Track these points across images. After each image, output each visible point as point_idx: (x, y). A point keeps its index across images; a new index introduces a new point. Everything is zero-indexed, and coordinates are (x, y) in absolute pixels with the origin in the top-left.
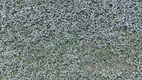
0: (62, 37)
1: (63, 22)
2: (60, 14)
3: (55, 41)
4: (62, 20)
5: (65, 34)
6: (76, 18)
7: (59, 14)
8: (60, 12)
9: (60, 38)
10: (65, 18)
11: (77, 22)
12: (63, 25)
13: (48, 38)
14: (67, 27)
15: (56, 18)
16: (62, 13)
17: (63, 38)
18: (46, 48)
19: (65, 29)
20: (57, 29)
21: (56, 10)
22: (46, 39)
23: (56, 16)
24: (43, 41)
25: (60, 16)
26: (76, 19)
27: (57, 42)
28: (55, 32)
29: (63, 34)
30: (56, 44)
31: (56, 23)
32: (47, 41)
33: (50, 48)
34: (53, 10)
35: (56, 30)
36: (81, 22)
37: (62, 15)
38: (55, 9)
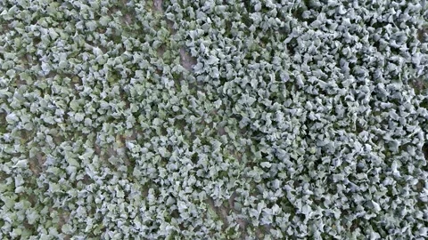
0: (273, 99)
1: (352, 79)
2: (396, 51)
3: (239, 65)
4: (367, 74)
5: (293, 111)
6: (404, 148)
7: (394, 43)
8: (404, 48)
9: (261, 91)
10: (381, 86)
11: (379, 159)
12: (341, 86)
13: (243, 26)
14: (334, 112)
15: (366, 39)
16: (401, 60)
17: (268, 103)
18: (192, 33)
19: (320, 101)
20: (308, 57)
21: (409, 23)
22: (238, 16)
23: (378, 36)
24: (222, 7)
25: (382, 58)
26: (395, 149)
27: (237, 80)
28: (285, 54)
29: (290, 97)
30: (223, 80)
31: (337, 44)
32: (228, 25)
33: (194, 53)
34: (403, 8)
35: (297, 57)
36: (388, 181)
37: (392, 66)
38: (415, 19)
